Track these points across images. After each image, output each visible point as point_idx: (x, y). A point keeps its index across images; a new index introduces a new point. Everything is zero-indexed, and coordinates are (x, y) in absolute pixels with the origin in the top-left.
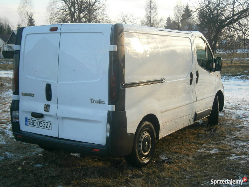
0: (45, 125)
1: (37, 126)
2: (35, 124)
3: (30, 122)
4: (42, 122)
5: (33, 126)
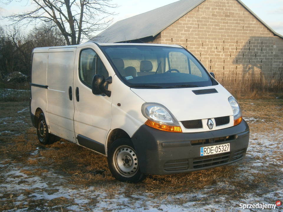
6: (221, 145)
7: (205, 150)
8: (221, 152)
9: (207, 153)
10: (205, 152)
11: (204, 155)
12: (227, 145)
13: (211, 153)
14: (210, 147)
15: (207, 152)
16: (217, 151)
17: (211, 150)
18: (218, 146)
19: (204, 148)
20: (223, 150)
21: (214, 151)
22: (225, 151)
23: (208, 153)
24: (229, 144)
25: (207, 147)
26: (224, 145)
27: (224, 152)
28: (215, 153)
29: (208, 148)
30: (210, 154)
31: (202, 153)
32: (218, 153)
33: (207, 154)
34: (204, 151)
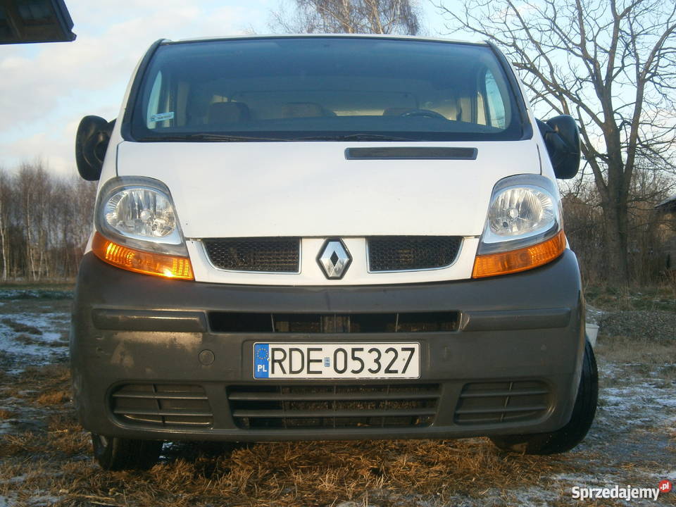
6: (367, 347)
7: (279, 356)
8: (365, 375)
9: (287, 370)
10: (277, 365)
11: (271, 376)
12: (404, 349)
13: (309, 372)
14: (304, 347)
15: (286, 364)
16: (340, 367)
17: (310, 361)
18: (348, 347)
19: (271, 346)
20: (375, 367)
21: (328, 365)
22: (387, 371)
23: (291, 372)
24: (416, 346)
25: (286, 347)
26: (383, 347)
27: (381, 375)
28: (329, 373)
29: (291, 350)
30: (304, 375)
31: (260, 367)
32: (348, 375)
33: (288, 376)
34: (274, 361)
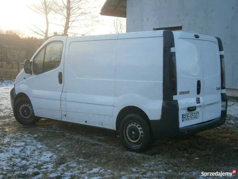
0: (195, 115)
1: (190, 119)
2: (189, 118)
3: (185, 118)
4: (193, 113)
5: (187, 120)
